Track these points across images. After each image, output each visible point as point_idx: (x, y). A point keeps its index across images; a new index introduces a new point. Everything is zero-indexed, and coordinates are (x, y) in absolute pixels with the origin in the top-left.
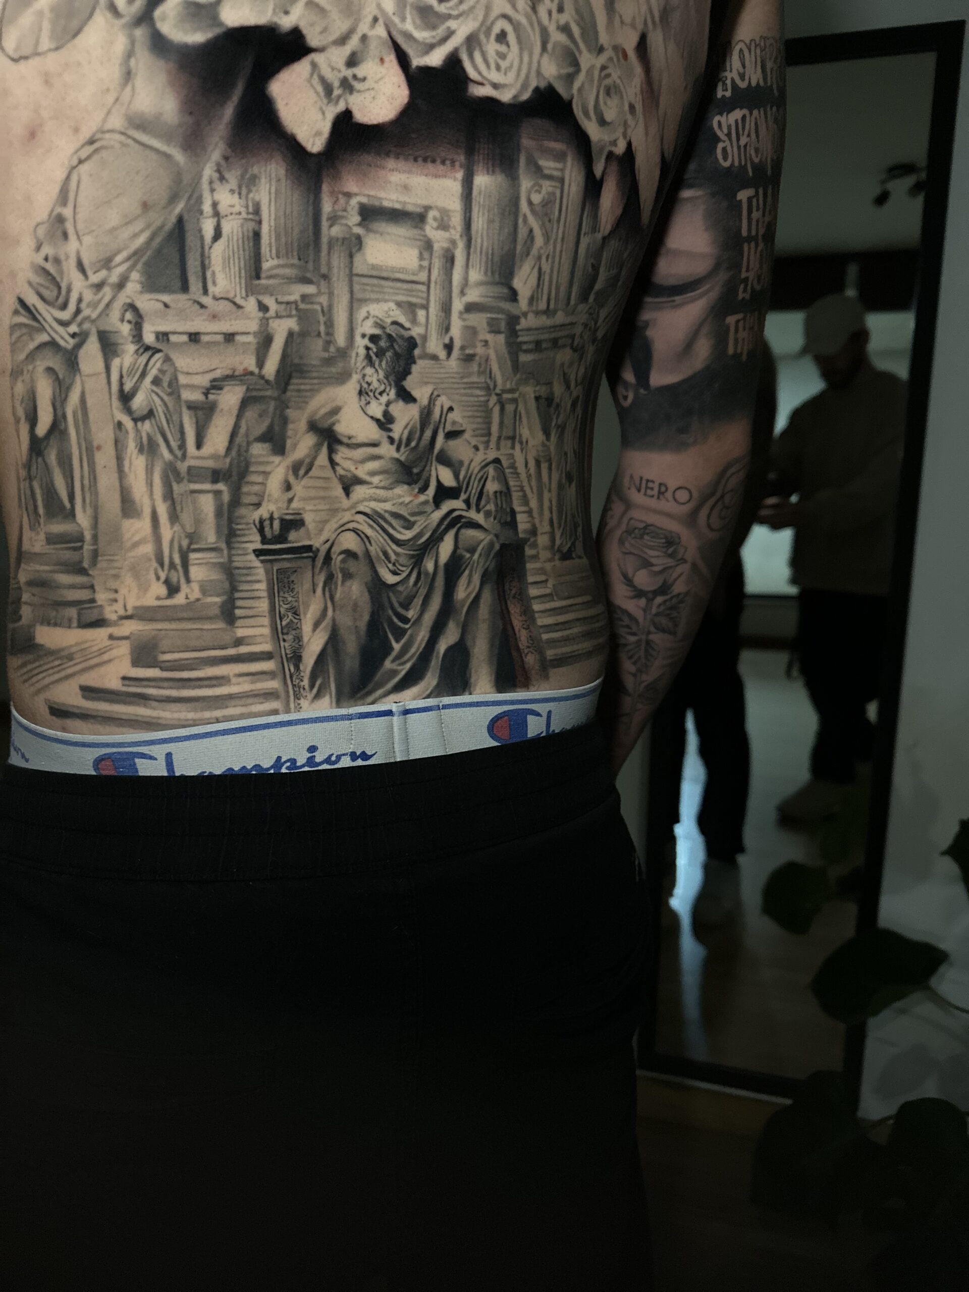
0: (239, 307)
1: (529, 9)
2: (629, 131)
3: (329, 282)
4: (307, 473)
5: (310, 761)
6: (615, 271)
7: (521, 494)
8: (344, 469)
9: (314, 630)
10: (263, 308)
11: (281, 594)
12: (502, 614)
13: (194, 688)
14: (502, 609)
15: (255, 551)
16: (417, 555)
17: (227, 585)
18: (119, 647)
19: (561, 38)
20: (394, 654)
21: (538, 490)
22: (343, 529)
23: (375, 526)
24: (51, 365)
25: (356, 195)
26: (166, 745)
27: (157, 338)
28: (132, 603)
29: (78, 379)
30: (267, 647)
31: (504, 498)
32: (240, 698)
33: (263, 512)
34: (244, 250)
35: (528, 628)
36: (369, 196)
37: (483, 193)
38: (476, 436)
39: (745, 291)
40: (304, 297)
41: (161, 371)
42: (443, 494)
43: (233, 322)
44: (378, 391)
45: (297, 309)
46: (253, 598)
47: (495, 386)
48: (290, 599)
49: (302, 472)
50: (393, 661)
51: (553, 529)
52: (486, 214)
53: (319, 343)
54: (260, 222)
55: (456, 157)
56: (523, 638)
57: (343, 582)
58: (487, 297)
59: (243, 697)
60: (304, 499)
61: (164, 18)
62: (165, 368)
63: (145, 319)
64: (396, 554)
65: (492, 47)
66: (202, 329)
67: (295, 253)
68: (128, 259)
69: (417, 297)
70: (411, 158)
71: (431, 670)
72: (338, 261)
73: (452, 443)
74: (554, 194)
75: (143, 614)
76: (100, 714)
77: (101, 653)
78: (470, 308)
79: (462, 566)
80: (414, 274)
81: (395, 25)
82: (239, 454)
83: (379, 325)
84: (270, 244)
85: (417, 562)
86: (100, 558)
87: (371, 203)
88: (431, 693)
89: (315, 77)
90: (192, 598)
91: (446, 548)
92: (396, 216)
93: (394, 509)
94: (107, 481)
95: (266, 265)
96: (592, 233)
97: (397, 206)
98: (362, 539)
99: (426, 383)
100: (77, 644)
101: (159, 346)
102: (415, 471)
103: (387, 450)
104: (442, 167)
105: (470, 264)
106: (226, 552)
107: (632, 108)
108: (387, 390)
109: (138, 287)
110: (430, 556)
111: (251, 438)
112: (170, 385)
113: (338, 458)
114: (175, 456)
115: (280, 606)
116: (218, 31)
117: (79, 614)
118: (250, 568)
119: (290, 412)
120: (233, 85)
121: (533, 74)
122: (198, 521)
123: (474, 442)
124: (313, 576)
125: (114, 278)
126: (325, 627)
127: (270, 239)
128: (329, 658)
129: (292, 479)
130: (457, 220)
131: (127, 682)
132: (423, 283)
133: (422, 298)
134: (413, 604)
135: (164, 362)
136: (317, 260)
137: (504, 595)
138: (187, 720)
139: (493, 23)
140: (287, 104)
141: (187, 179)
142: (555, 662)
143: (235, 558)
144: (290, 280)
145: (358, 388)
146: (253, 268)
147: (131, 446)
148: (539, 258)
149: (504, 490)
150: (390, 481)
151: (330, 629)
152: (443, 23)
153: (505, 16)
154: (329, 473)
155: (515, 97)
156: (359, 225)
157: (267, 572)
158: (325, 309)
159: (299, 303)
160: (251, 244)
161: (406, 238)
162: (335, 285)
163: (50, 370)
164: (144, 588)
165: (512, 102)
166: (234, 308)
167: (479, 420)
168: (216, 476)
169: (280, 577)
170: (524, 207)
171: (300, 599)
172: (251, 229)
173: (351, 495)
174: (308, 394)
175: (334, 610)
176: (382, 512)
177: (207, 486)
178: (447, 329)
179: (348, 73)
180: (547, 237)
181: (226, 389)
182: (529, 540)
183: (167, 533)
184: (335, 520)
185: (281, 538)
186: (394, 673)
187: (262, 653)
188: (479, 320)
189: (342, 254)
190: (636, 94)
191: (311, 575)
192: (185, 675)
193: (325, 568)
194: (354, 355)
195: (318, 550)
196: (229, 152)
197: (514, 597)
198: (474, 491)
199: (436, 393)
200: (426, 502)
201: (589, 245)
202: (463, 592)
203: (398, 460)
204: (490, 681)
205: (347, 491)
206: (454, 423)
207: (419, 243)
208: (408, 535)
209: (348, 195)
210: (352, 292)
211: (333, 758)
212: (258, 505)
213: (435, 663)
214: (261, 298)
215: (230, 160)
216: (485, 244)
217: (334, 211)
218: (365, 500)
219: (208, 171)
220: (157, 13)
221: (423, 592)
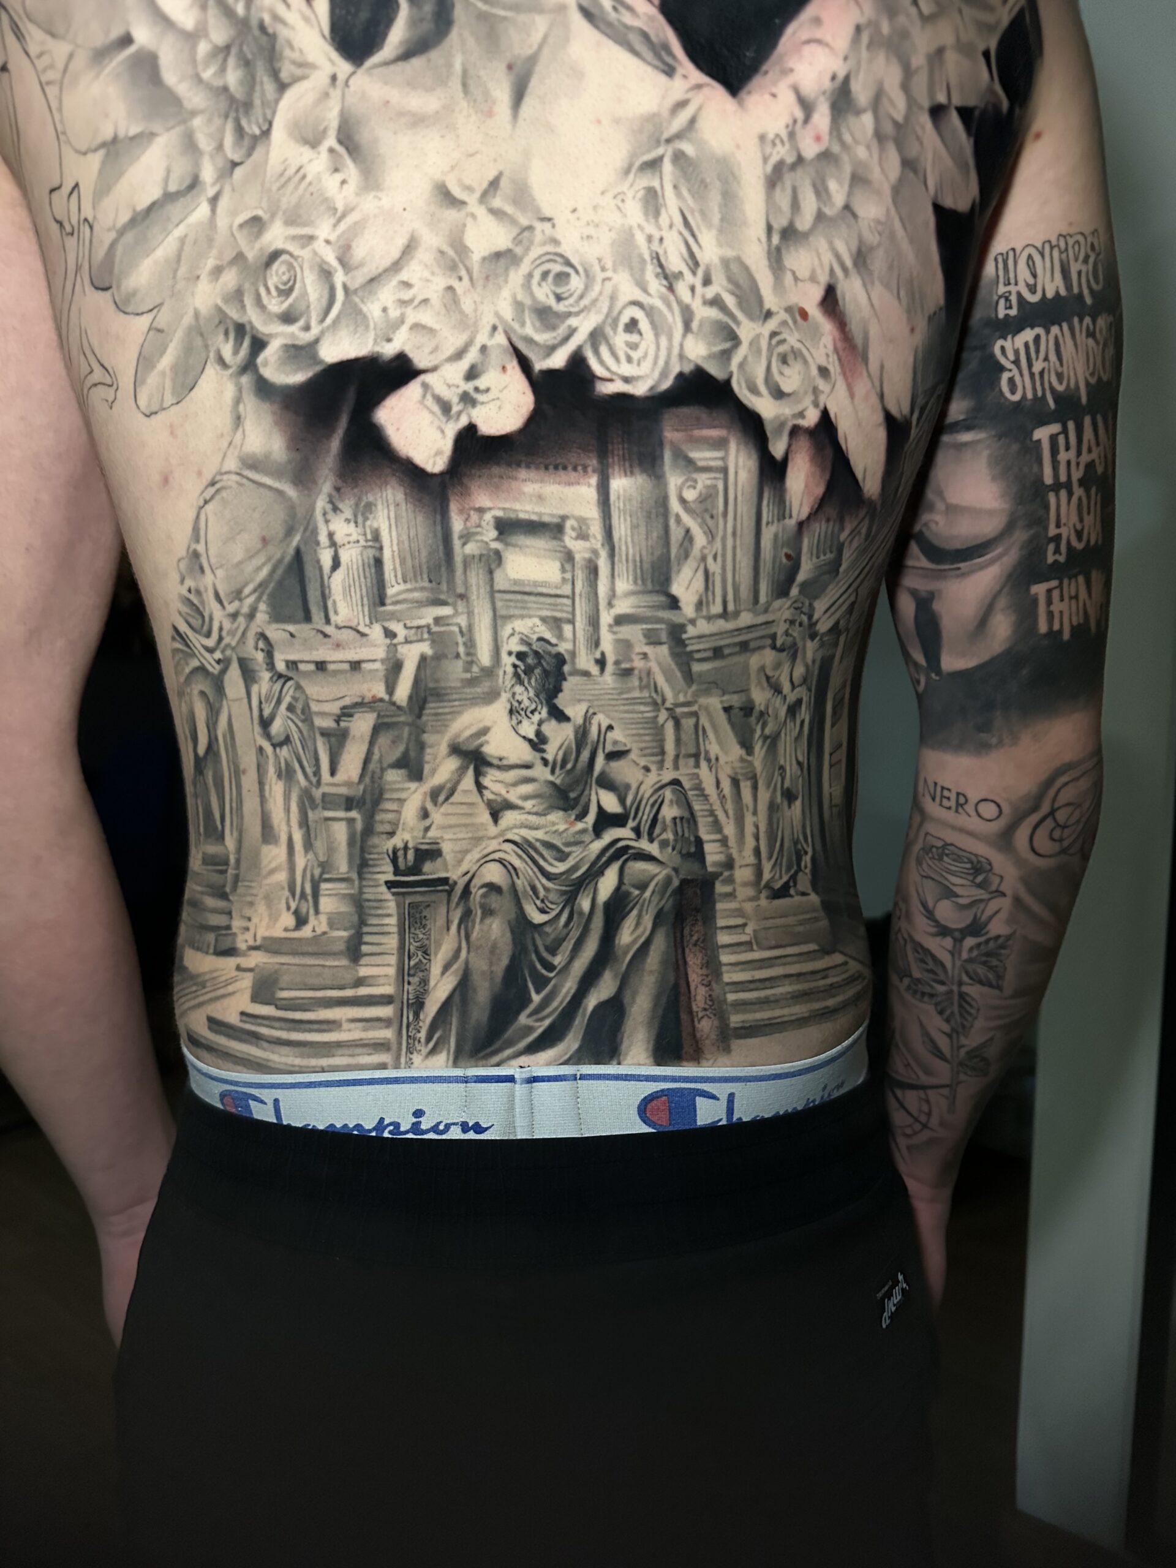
0: (363, 635)
1: (664, 290)
2: (822, 400)
3: (468, 601)
4: (447, 799)
5: (416, 1128)
6: (830, 556)
7: (710, 819)
8: (493, 793)
9: (443, 973)
10: (390, 634)
11: (412, 930)
12: (677, 965)
13: (305, 1031)
14: (677, 961)
15: (386, 883)
16: (570, 891)
17: (355, 918)
18: (243, 979)
19: (713, 313)
20: (532, 1007)
21: (735, 814)
22: (486, 860)
23: (524, 856)
24: (203, 689)
25: (490, 509)
26: (274, 1090)
27: (287, 666)
28: (262, 932)
29: (225, 703)
30: (388, 990)
31: (685, 825)
32: (349, 1046)
33: (397, 841)
34: (365, 578)
35: (709, 985)
36: (504, 509)
37: (622, 498)
38: (645, 756)
39: (1057, 551)
40: (438, 620)
41: (294, 698)
42: (605, 820)
43: (358, 650)
44: (529, 710)
45: (429, 632)
46: (382, 933)
47: (664, 701)
48: (421, 936)
49: (441, 798)
50: (530, 1016)
51: (760, 860)
52: (628, 519)
53: (459, 664)
54: (381, 548)
55: (589, 462)
56: (699, 998)
57: (482, 920)
58: (640, 607)
59: (351, 1046)
60: (444, 828)
61: (266, 363)
62: (297, 695)
63: (275, 647)
64: (546, 889)
65: (620, 339)
66: (328, 659)
67: (425, 576)
68: (255, 591)
69: (562, 611)
70: (542, 466)
71: (573, 1030)
72: (476, 579)
73: (615, 765)
74: (715, 487)
75: (271, 946)
76: (220, 1048)
77: (228, 984)
78: (620, 620)
79: (626, 906)
80: (556, 587)
81: (515, 331)
82: (373, 781)
83: (525, 641)
84: (395, 569)
85: (570, 899)
86: (240, 884)
87: (507, 516)
88: (570, 1059)
89: (429, 397)
90: (319, 931)
91: (607, 884)
92: (534, 528)
93: (547, 838)
94: (251, 805)
95: (390, 592)
96: (779, 520)
97: (534, 518)
98: (509, 871)
99: (579, 701)
100: (211, 972)
101: (290, 674)
102: (572, 795)
103: (541, 773)
104: (574, 474)
105: (616, 573)
106: (357, 883)
107: (824, 372)
108: (539, 707)
109: (266, 617)
110: (586, 893)
111: (385, 765)
112: (303, 712)
113: (486, 781)
114: (311, 782)
115: (410, 943)
116: (318, 368)
117: (216, 940)
118: (381, 901)
119: (427, 738)
120: (337, 418)
121: (675, 359)
122: (331, 850)
123: (643, 762)
124: (448, 912)
125: (245, 610)
126: (457, 970)
127: (394, 565)
128: (454, 1009)
129: (429, 806)
130: (596, 529)
131: (244, 1018)
132: (567, 597)
133: (567, 612)
134: (561, 949)
135: (296, 689)
136: (451, 581)
137: (682, 942)
138: (293, 1066)
139: (620, 313)
140: (398, 429)
141: (300, 512)
142: (743, 1031)
143: (366, 890)
144: (421, 604)
145: (509, 707)
146: (377, 597)
147: (271, 771)
148: (704, 559)
149: (686, 815)
150: (545, 806)
151: (461, 972)
152: (563, 322)
153: (635, 303)
154: (475, 797)
155: (652, 388)
156: (497, 539)
157: (398, 906)
158: (464, 630)
159: (432, 626)
160: (373, 570)
161: (545, 550)
162: (475, 603)
163: (202, 693)
164: (274, 918)
165: (648, 394)
166: (357, 636)
167: (647, 738)
168: (349, 803)
169: (412, 911)
170: (675, 506)
171: (432, 938)
172: (371, 556)
173: (500, 822)
174: (449, 717)
175: (469, 952)
176: (533, 841)
177: (341, 814)
178: (597, 644)
179: (469, 387)
180: (711, 535)
181: (357, 716)
182: (721, 874)
183: (301, 861)
184: (479, 849)
185: (415, 869)
186: (530, 1029)
187: (382, 996)
188: (634, 633)
189: (481, 571)
190: (827, 355)
191: (445, 911)
192: (298, 1015)
193: (462, 904)
194: (501, 673)
195: (455, 883)
196: (340, 483)
197: (695, 945)
198: (645, 818)
199: (591, 711)
200: (584, 831)
201: (776, 536)
202: (627, 936)
203: (553, 784)
204: (647, 1049)
205: (495, 816)
206: (615, 743)
207: (558, 554)
208: (560, 868)
209: (481, 511)
210: (494, 610)
211: (441, 1127)
212: (392, 834)
213: (580, 1022)
214: (386, 624)
215: (342, 490)
216: (631, 551)
217: (466, 528)
218: (515, 827)
219: (321, 503)
220: (260, 360)
221: (575, 934)
